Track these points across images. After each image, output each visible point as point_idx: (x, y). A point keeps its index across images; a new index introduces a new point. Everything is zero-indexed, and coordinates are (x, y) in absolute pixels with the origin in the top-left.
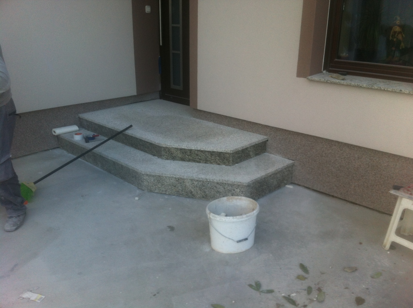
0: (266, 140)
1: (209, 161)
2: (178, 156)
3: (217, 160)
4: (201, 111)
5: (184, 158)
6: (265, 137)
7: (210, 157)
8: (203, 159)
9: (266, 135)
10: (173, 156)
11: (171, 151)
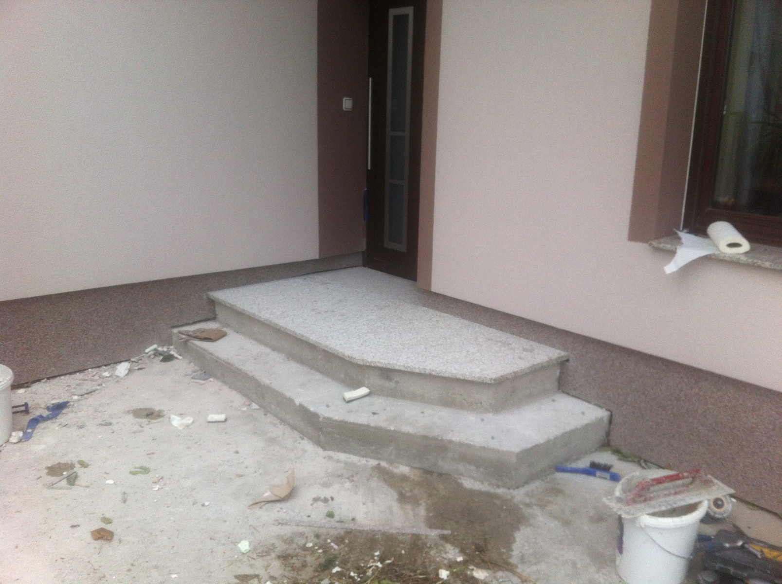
0: (565, 359)
4: (437, 295)
6: (563, 353)
9: (565, 349)
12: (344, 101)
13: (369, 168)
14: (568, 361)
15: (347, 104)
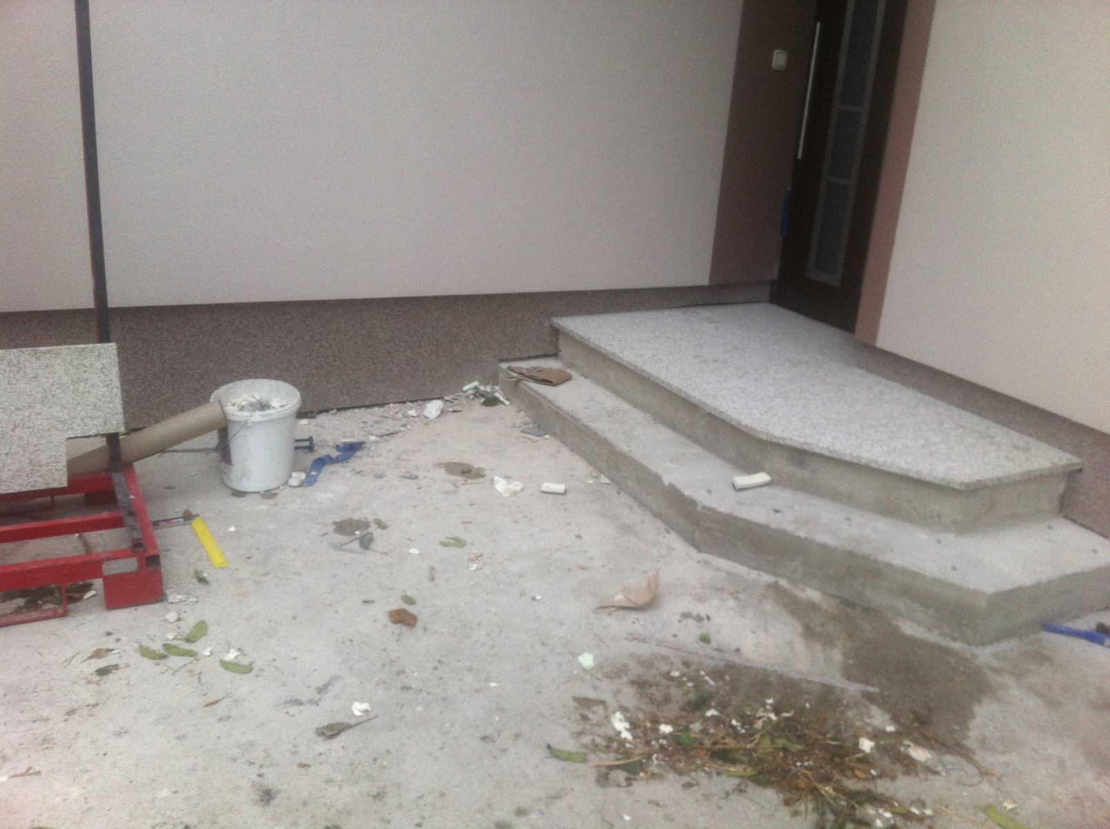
0: (1077, 468)
4: (885, 354)
6: (1075, 459)
9: (1078, 454)
12: (775, 55)
13: (800, 156)
14: (1080, 471)
15: (779, 59)
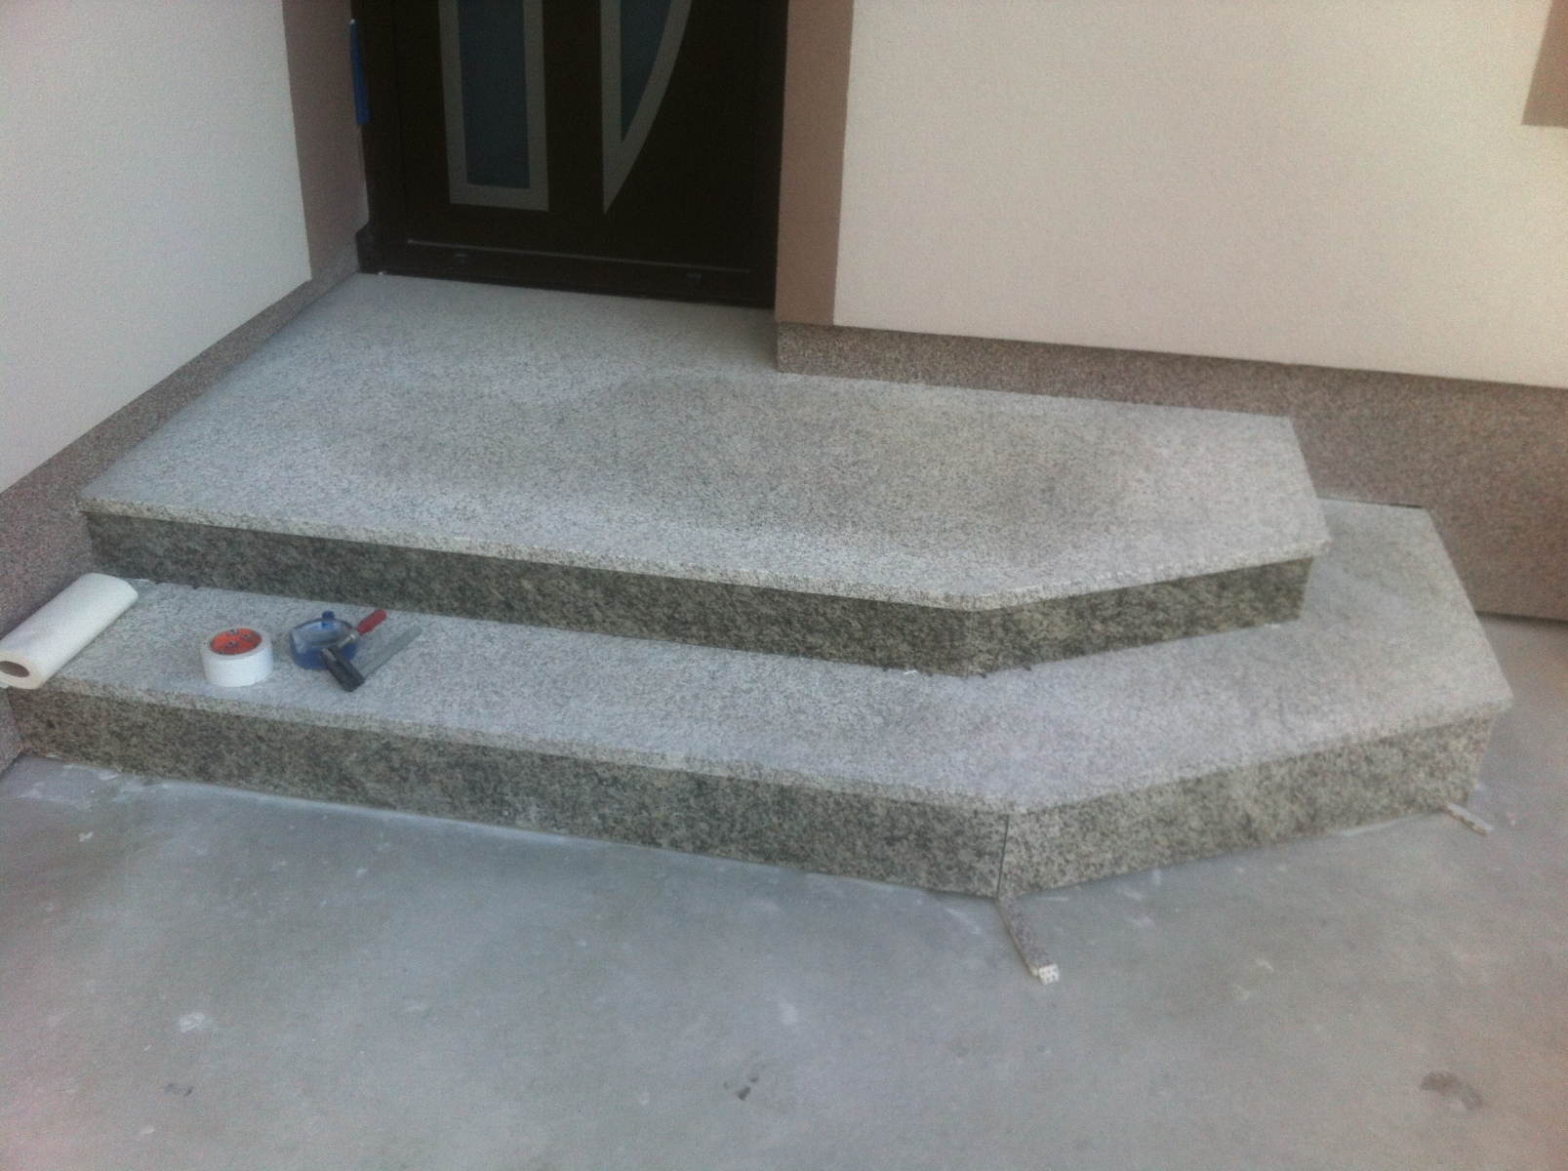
1: (1205, 622)
2: (1050, 637)
3: (1242, 606)
5: (1081, 642)
7: (1210, 600)
8: (1175, 621)
10: (1026, 644)
11: (1017, 623)
